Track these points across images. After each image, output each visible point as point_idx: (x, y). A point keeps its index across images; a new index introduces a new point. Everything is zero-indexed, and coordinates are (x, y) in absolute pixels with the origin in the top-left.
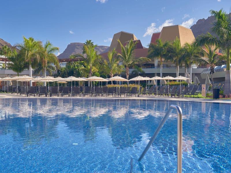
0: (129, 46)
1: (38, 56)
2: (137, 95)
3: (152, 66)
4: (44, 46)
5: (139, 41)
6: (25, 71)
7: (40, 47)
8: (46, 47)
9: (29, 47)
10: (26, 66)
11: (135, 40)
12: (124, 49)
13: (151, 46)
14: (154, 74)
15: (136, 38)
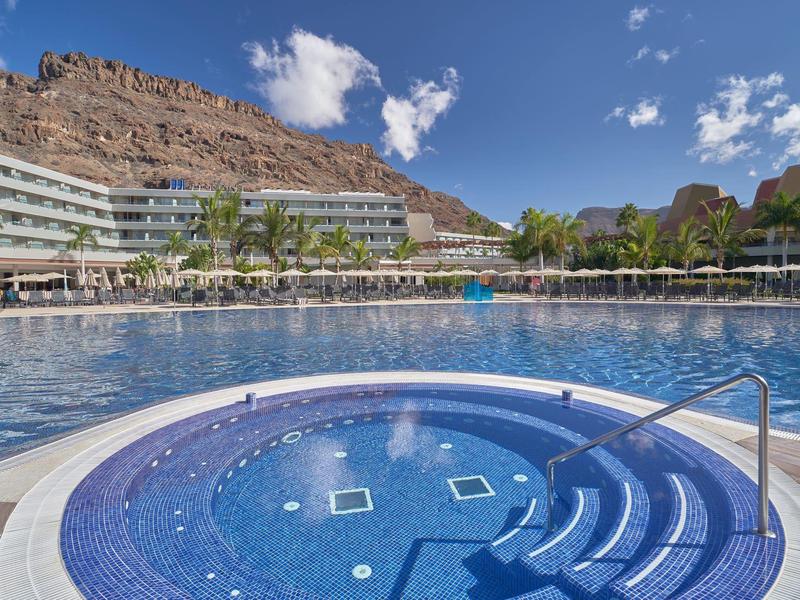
0: (724, 211)
1: (554, 236)
2: (750, 298)
3: (761, 242)
4: (560, 221)
5: (733, 197)
6: (532, 261)
7: (556, 222)
8: (564, 222)
9: (539, 225)
10: (534, 253)
11: (721, 196)
12: (714, 216)
13: (759, 203)
14: (766, 256)
15: (723, 194)
